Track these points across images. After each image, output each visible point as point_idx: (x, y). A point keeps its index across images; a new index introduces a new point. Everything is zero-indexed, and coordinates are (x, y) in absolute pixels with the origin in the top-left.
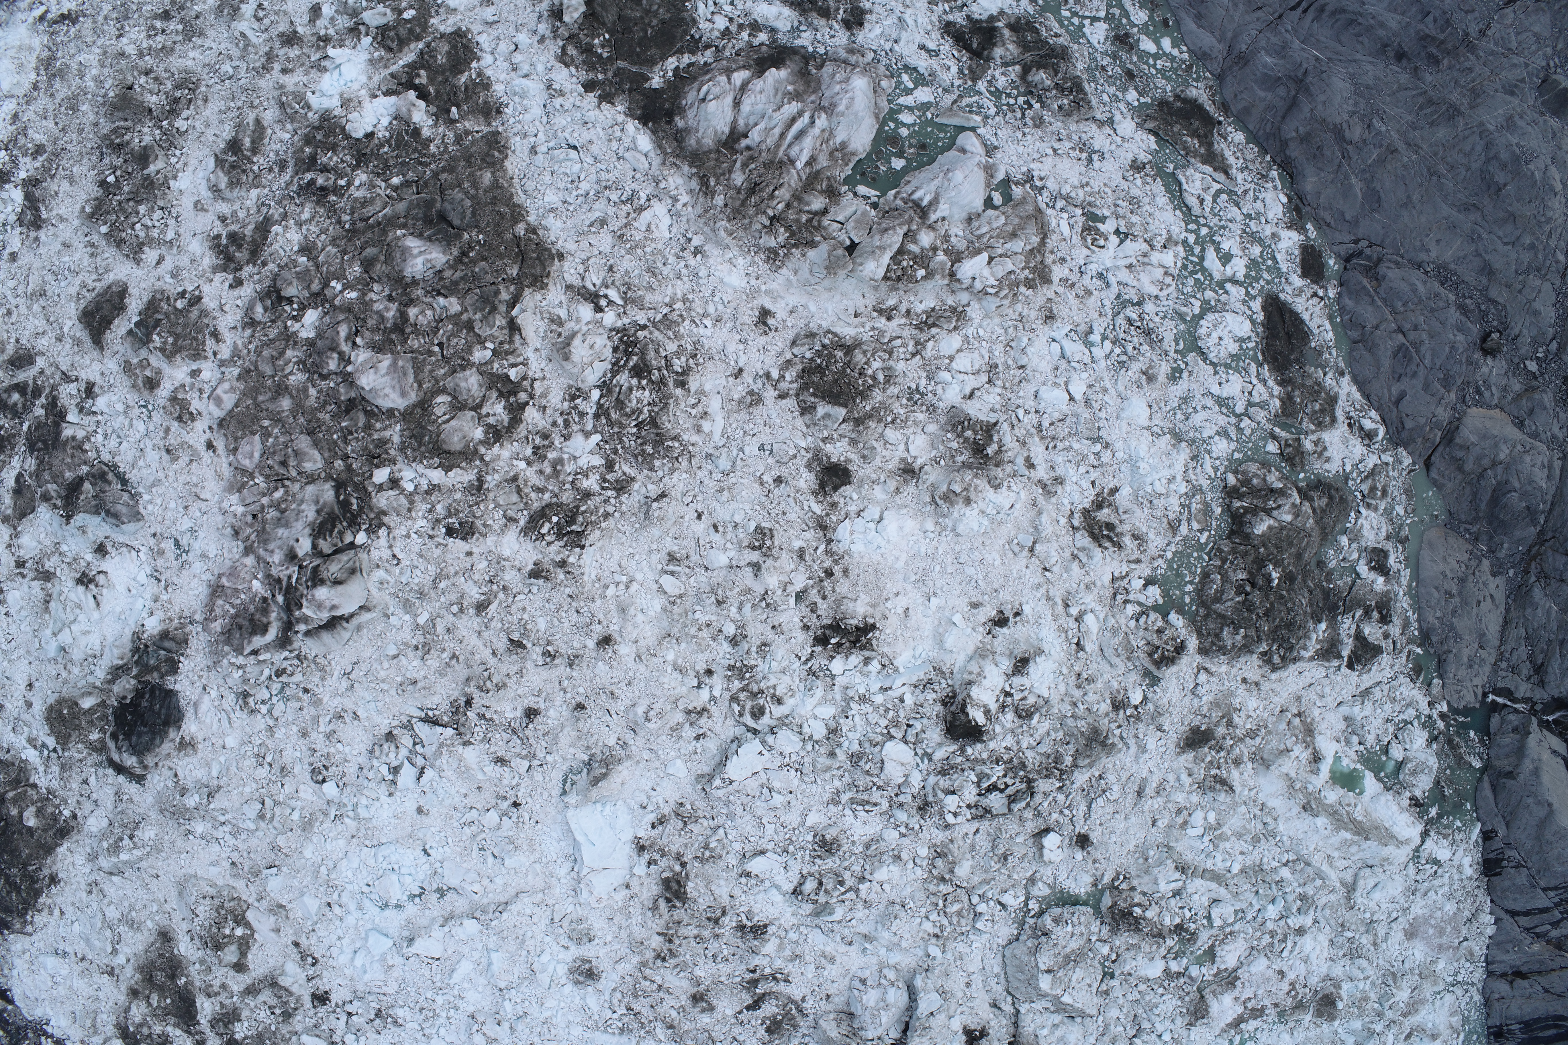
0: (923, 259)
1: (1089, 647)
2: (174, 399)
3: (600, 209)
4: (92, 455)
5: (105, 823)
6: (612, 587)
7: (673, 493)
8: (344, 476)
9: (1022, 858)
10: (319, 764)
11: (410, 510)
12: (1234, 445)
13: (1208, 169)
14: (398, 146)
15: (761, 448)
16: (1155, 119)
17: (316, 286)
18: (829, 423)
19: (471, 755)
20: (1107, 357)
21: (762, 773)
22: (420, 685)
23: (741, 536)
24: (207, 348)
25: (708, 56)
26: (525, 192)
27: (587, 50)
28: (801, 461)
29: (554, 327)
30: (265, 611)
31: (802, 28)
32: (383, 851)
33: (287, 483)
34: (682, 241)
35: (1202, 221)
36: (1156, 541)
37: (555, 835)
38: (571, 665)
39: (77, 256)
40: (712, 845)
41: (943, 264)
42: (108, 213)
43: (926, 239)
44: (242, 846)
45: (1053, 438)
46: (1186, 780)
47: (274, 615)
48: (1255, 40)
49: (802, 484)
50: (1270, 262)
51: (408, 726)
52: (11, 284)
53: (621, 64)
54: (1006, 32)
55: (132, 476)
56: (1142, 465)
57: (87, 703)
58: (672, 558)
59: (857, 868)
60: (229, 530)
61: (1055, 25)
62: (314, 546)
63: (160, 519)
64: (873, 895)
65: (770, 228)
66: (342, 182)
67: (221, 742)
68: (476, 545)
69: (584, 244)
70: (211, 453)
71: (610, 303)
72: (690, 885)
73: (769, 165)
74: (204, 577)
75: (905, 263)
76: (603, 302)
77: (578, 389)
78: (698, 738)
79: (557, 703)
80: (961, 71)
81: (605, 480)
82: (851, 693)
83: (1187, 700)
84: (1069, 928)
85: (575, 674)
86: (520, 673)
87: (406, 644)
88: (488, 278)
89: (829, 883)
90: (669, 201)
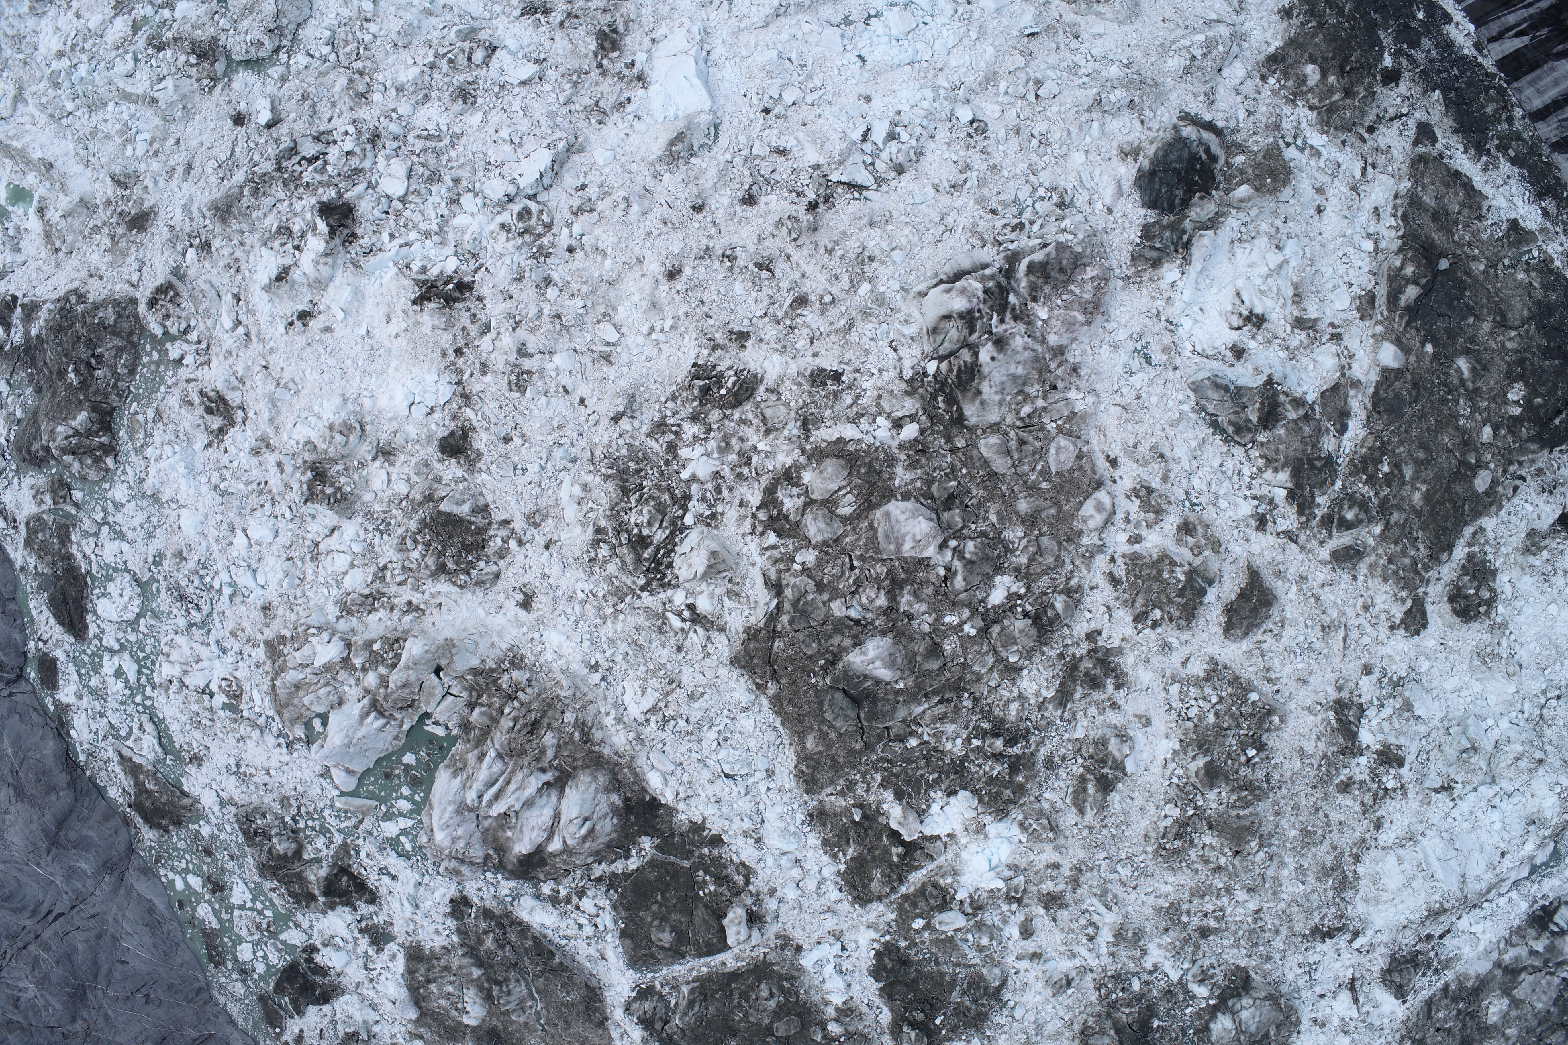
0: (375, 660)
1: (228, 298)
2: (1159, 512)
3: (696, 711)
4: (1255, 453)
5: (1226, 72)
6: (667, 328)
7: (607, 421)
8: (955, 431)
9: (290, 98)
10: (977, 138)
11: (880, 397)
12: (110, 495)
13: (137, 760)
14: (918, 781)
15: (524, 471)
16: (182, 807)
17: (996, 630)
18: (458, 496)
19: (812, 156)
20: (216, 573)
21: (521, 157)
22: (865, 221)
23: (540, 383)
24: (1123, 567)
25: (598, 870)
26: (775, 729)
27: (720, 879)
28: (486, 459)
29: (735, 588)
30: (1033, 289)
31: (509, 899)
32: (906, 57)
33: (1019, 423)
34: (611, 678)
35: (140, 709)
36: (173, 401)
37: (727, 84)
38: (708, 249)
39: (1288, 669)
40: (569, 85)
41: (356, 656)
42: (1252, 715)
43: (371, 679)
44: (1067, 54)
45: (261, 492)
46: (149, 182)
47: (1023, 284)
48: (97, 885)
49: (484, 436)
50: (83, 671)
51: (879, 181)
52: (1366, 640)
53: (686, 864)
54: (317, 892)
55: (1205, 431)
56: (182, 470)
57: (1244, 191)
58: (607, 359)
59: (437, 76)
60: (1083, 372)
61: (277, 901)
62: (976, 354)
63: (1169, 385)
64: (422, 52)
65: (518, 687)
66: (975, 742)
67: (1091, 157)
68: (809, 363)
69: (710, 674)
70: (1112, 456)
71: (679, 614)
72: (593, 46)
73: (523, 753)
74: (1115, 325)
75: (391, 655)
76: (687, 614)
77: (708, 525)
78: (583, 187)
79: (721, 211)
80: (358, 853)
81: (676, 433)
82: (436, 239)
83: (149, 256)
84: (248, 38)
85: (705, 241)
86: (760, 239)
87: (882, 262)
88: (801, 636)
89: (462, 60)
90: (625, 719)
